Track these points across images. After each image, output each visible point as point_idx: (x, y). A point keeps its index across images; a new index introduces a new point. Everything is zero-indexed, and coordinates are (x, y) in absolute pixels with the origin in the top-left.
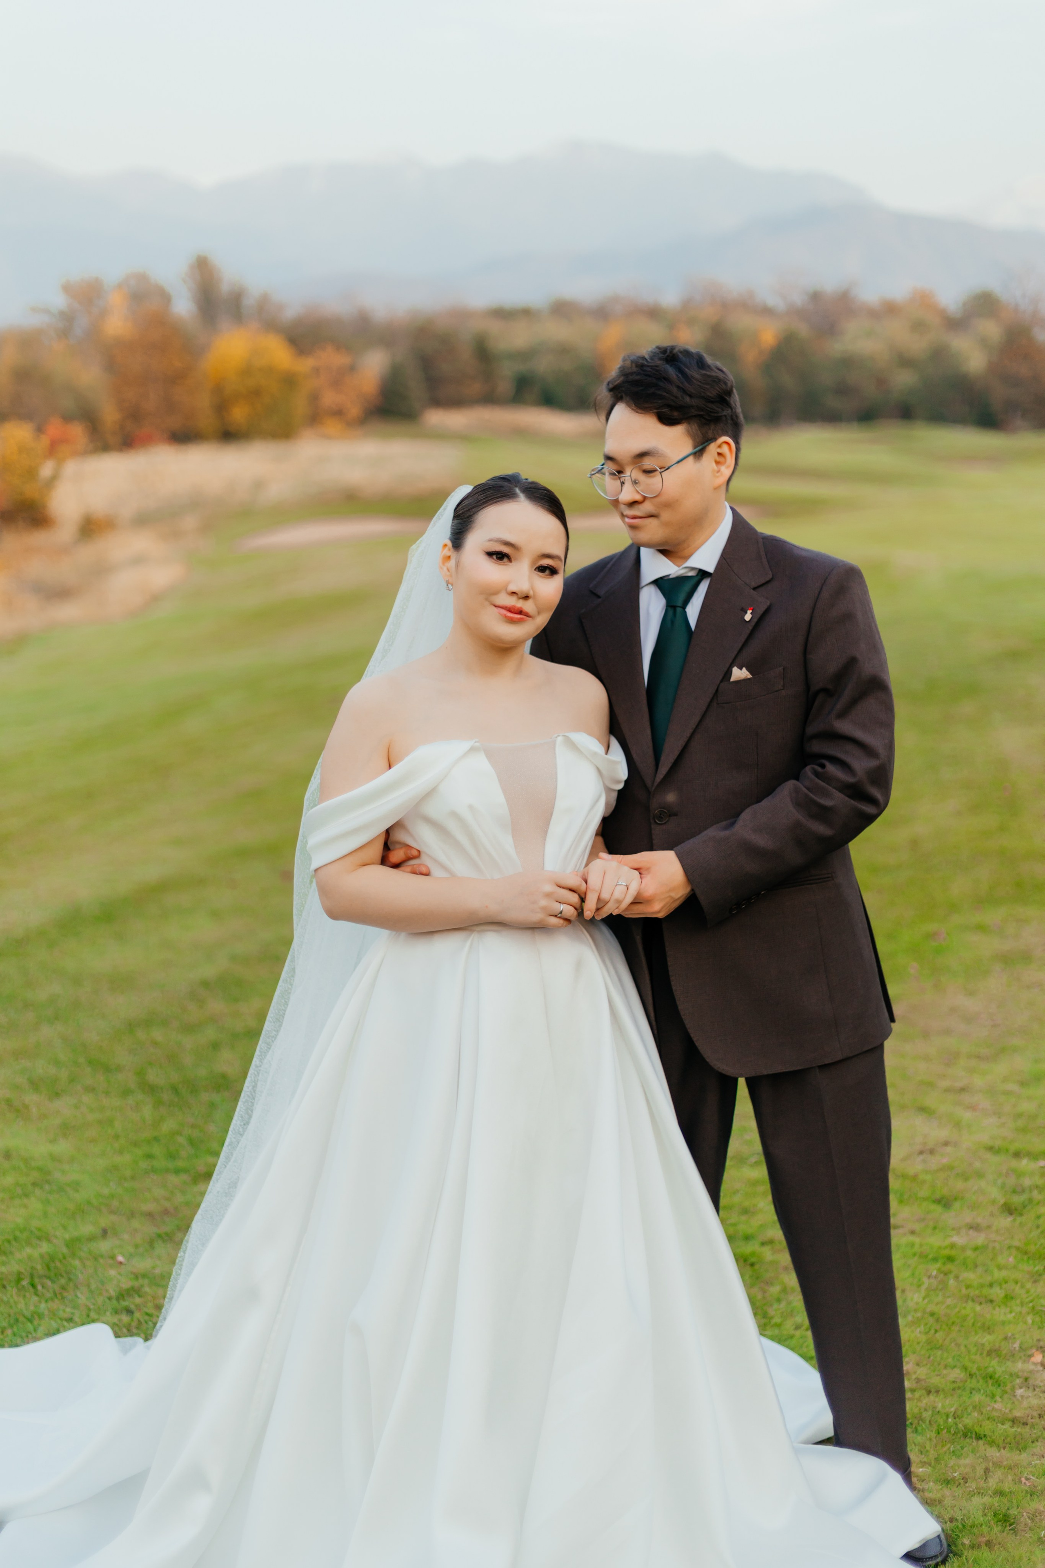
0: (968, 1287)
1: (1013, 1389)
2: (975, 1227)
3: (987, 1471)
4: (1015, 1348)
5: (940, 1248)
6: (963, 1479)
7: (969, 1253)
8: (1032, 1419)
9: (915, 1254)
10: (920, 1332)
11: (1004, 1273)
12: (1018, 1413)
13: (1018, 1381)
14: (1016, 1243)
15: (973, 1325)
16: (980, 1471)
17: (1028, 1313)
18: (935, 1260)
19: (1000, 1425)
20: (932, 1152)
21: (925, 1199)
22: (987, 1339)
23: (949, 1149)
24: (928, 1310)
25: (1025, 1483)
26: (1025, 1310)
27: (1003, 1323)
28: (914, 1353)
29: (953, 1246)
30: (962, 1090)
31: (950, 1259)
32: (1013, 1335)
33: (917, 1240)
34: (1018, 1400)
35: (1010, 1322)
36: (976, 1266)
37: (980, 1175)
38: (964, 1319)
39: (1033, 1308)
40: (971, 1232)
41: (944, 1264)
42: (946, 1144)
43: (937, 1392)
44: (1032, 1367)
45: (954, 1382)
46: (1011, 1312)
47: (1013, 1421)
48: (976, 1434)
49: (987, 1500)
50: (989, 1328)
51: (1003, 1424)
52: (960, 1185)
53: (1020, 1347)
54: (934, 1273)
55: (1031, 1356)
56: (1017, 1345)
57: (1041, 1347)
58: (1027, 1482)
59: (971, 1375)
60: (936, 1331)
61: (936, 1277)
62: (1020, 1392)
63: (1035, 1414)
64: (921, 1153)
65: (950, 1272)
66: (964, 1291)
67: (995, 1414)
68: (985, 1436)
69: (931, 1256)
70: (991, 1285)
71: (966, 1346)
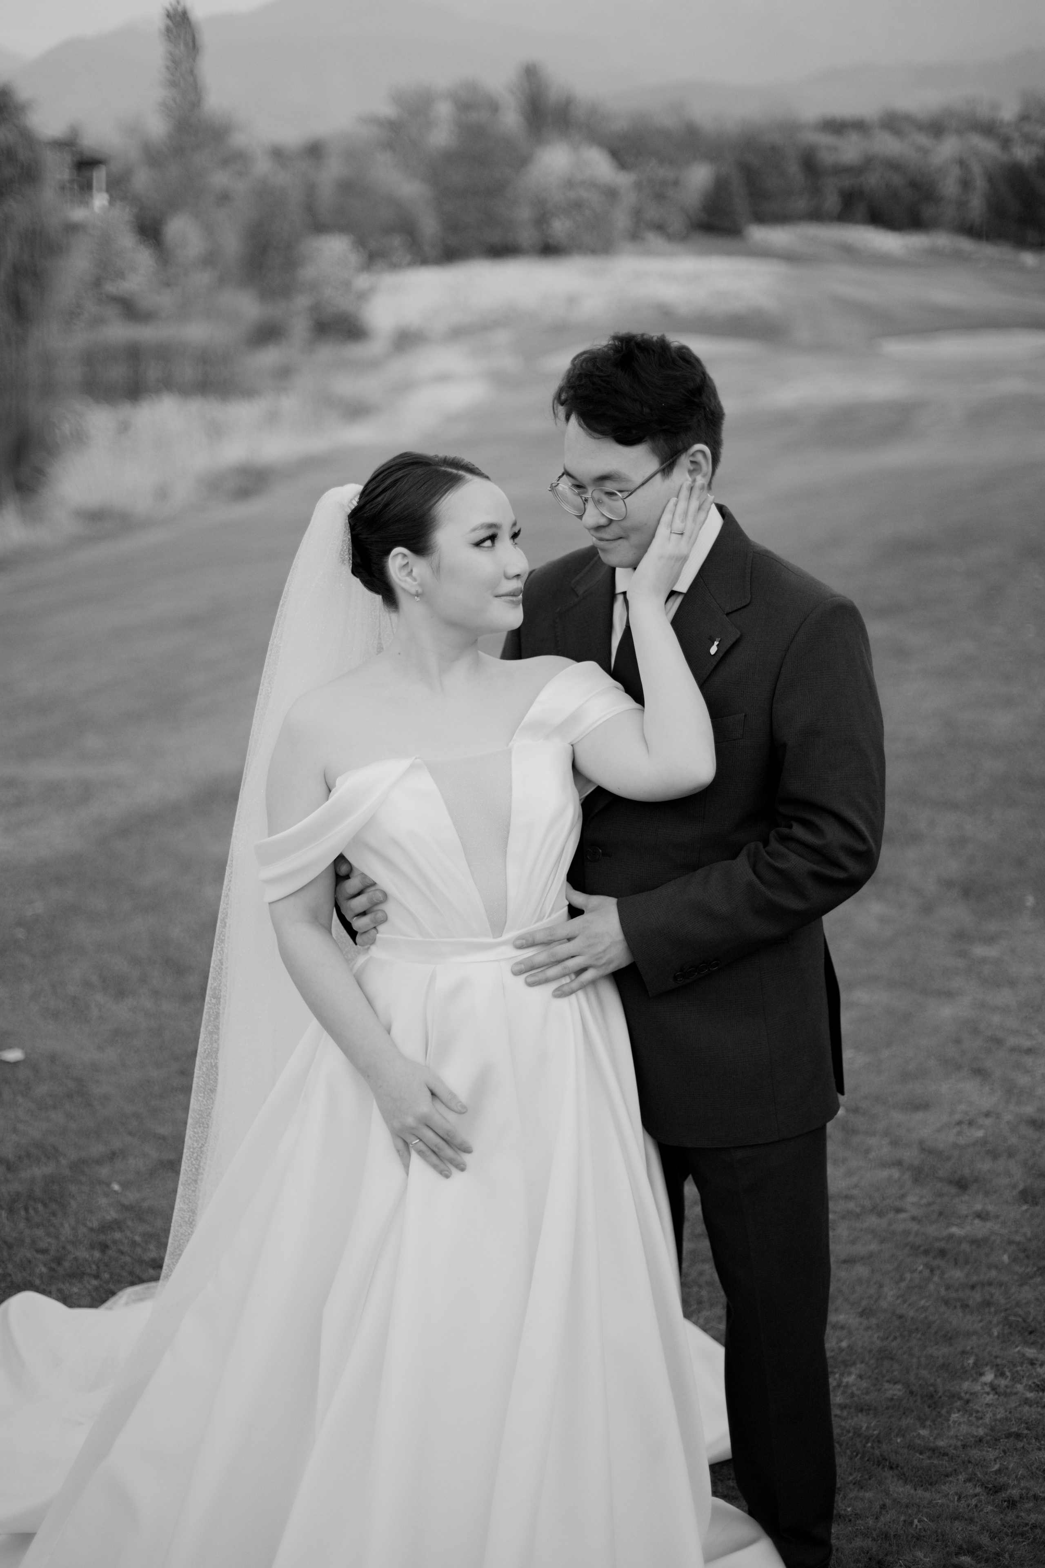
0: (948, 1288)
1: (949, 1413)
2: (982, 1216)
3: (883, 1506)
4: (969, 1364)
5: (937, 1239)
6: (855, 1515)
7: (965, 1246)
8: (954, 1449)
9: (906, 1245)
10: (878, 1337)
11: (993, 1273)
12: (941, 1443)
13: (958, 1404)
14: (1018, 1238)
15: (936, 1333)
16: (877, 1507)
17: (998, 1324)
18: (926, 1252)
19: (918, 1455)
20: (971, 1123)
21: (941, 1180)
22: (942, 1351)
23: (988, 1122)
24: (898, 1312)
25: (917, 1525)
26: (995, 1321)
27: (968, 1335)
28: (862, 1362)
29: (951, 1236)
30: (1029, 1051)
31: (942, 1253)
32: (972, 1348)
33: (915, 1227)
34: (949, 1426)
35: (975, 1333)
36: (967, 1262)
37: (1011, 1153)
38: (929, 1325)
39: (1006, 1318)
40: (977, 1221)
41: (935, 1258)
42: (987, 1115)
43: (869, 1410)
44: (978, 1388)
45: (892, 1399)
46: (981, 1321)
47: (934, 1451)
48: (890, 1463)
49: (867, 1543)
50: (951, 1338)
51: (921, 1453)
52: (985, 1166)
53: (975, 1363)
54: (921, 1268)
55: (982, 1374)
56: (971, 1361)
57: (997, 1365)
58: (918, 1524)
59: (911, 1393)
60: (895, 1338)
61: (921, 1272)
62: (955, 1416)
63: (959, 1444)
64: (959, 1123)
65: (939, 1267)
66: (943, 1292)
67: (917, 1441)
68: (897, 1466)
69: (922, 1249)
70: (973, 1287)
71: (919, 1358)
